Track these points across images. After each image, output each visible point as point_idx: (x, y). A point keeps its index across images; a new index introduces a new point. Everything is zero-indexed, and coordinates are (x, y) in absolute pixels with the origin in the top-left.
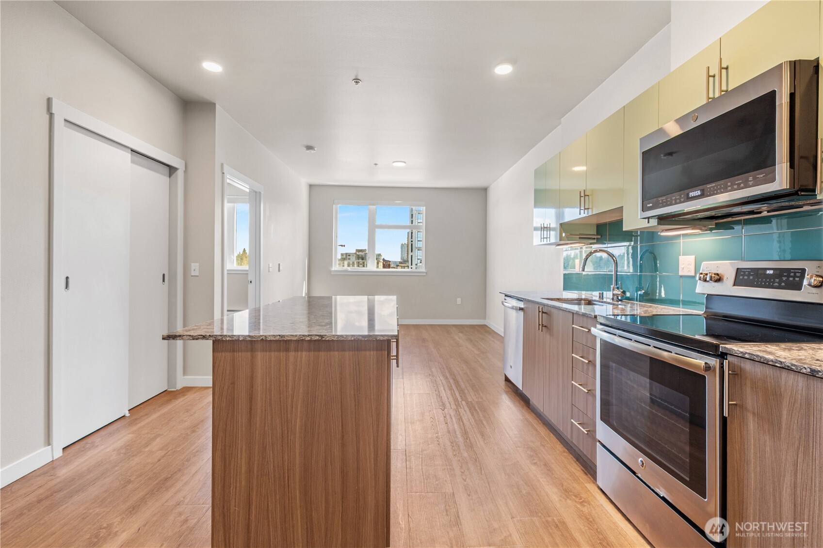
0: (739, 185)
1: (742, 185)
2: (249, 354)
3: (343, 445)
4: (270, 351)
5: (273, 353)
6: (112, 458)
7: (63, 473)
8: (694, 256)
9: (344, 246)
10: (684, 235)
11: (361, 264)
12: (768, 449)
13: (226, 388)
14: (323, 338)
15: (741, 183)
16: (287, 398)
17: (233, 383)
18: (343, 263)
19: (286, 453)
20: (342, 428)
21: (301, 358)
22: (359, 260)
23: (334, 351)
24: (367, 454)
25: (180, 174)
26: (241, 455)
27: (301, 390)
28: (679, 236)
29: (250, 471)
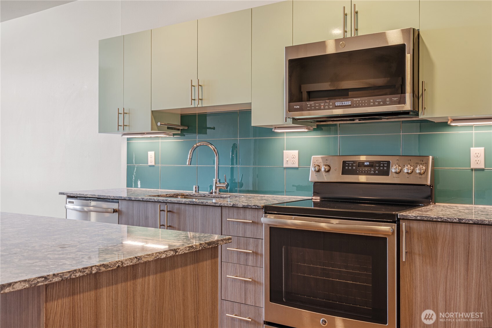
0: (379, 102)
1: (382, 103)
8: (298, 151)
10: (286, 132)
12: (429, 274)
14: (177, 252)
15: (381, 101)
28: (284, 133)
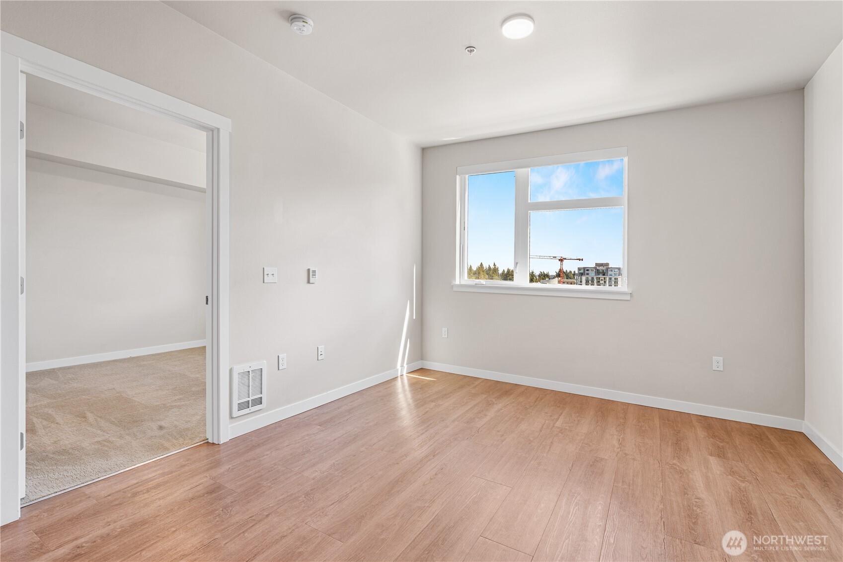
9: (582, 260)
11: (602, 280)
18: (581, 279)
22: (599, 275)
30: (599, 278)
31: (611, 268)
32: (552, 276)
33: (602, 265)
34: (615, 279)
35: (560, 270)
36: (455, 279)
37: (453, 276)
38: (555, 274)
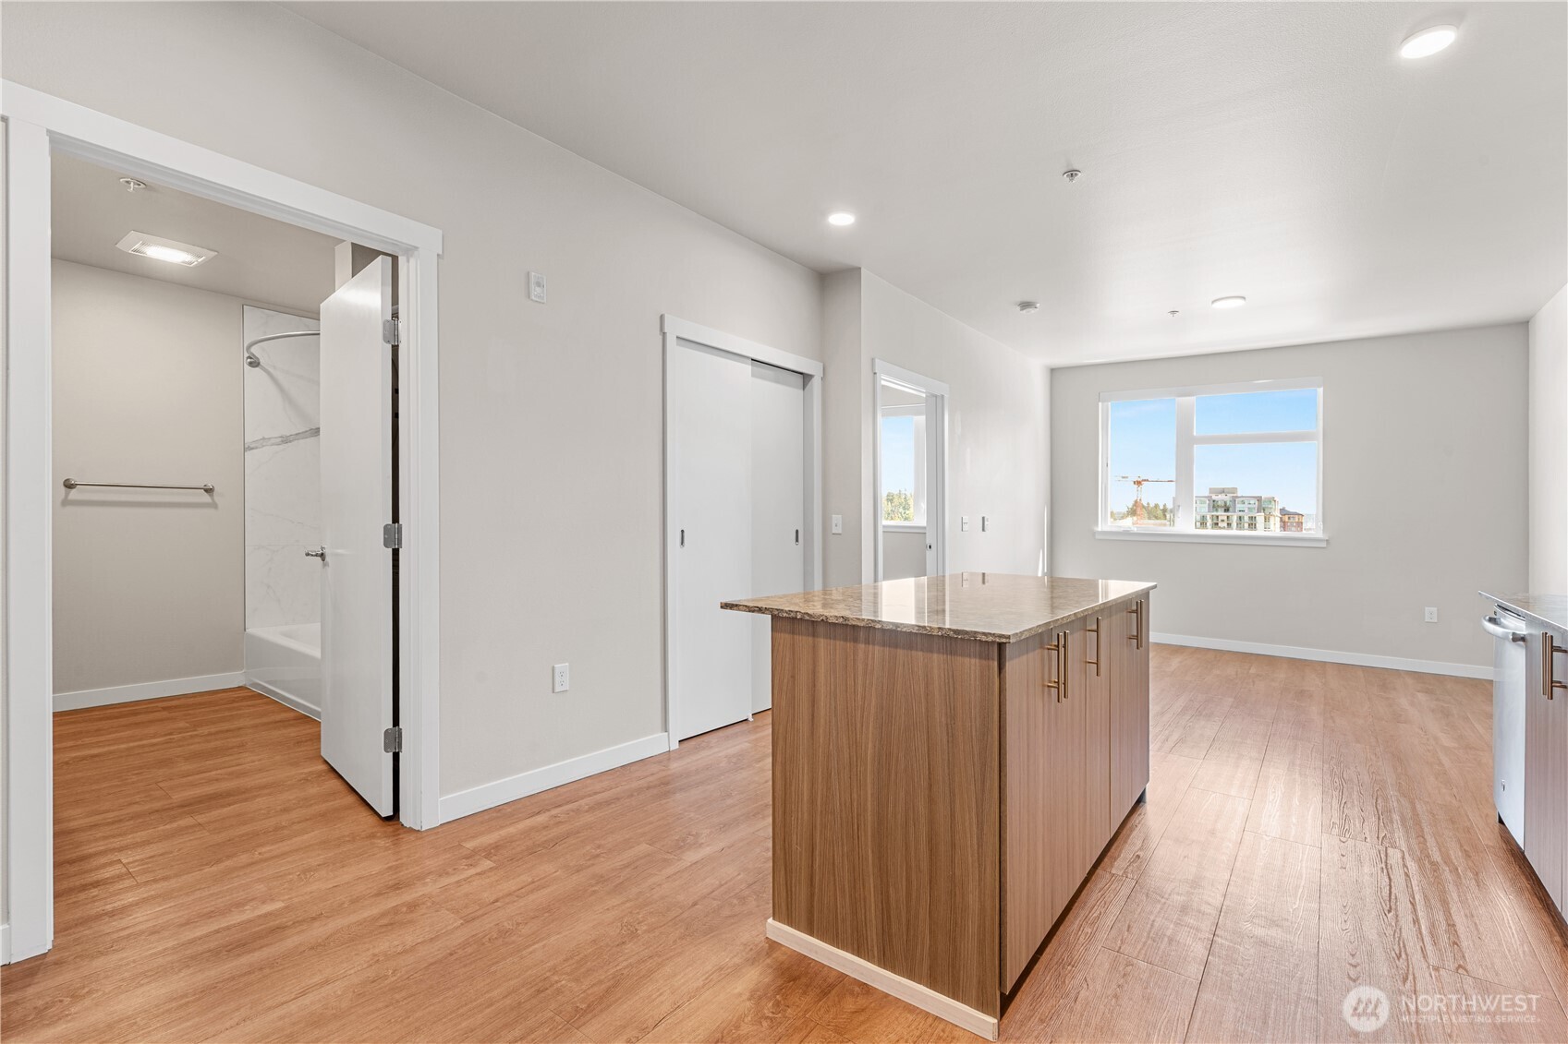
2: (810, 638)
3: (931, 801)
4: (835, 639)
5: (838, 643)
6: (721, 765)
7: (675, 766)
13: (786, 681)
16: (855, 710)
17: (793, 677)
19: (855, 790)
20: (930, 773)
21: (873, 654)
22: (1216, 511)
23: (917, 650)
24: (967, 824)
25: (816, 384)
26: (803, 776)
27: (873, 703)
29: (812, 801)
30: (1217, 517)
31: (1242, 497)
32: (1119, 513)
33: (1223, 491)
34: (1251, 518)
35: (1136, 502)
36: (1097, 525)
37: (1096, 523)
38: (1125, 510)
